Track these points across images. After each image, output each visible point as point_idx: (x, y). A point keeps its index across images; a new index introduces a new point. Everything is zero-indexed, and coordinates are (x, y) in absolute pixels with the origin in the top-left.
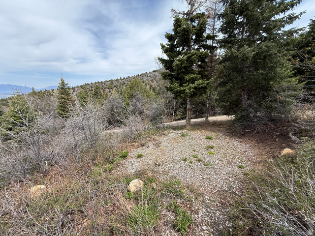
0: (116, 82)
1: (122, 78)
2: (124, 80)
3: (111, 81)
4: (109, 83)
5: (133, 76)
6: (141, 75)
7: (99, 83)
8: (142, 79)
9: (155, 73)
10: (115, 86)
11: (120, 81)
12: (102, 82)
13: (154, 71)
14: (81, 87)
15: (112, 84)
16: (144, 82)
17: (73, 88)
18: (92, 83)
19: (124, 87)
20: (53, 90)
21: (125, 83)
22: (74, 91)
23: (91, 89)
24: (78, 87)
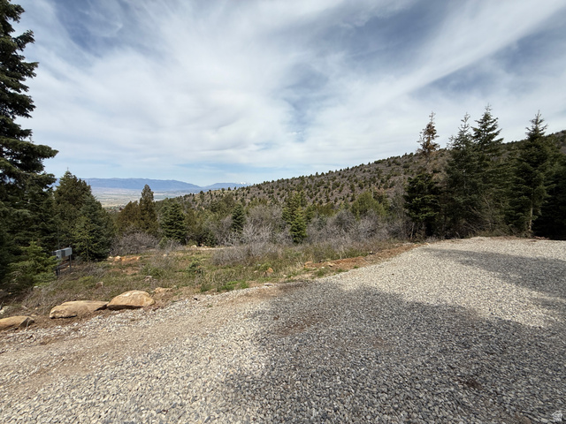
0: (309, 181)
1: (320, 174)
2: (323, 177)
3: (302, 178)
4: (300, 181)
5: (338, 170)
6: (352, 169)
7: (283, 180)
8: (354, 176)
9: (378, 165)
10: (307, 187)
11: (316, 179)
12: (287, 180)
13: (376, 163)
14: (259, 187)
15: (303, 183)
16: (356, 181)
17: (248, 188)
18: (273, 181)
19: (322, 190)
20: (223, 190)
21: (323, 183)
22: (248, 193)
23: (271, 190)
24: (254, 186)
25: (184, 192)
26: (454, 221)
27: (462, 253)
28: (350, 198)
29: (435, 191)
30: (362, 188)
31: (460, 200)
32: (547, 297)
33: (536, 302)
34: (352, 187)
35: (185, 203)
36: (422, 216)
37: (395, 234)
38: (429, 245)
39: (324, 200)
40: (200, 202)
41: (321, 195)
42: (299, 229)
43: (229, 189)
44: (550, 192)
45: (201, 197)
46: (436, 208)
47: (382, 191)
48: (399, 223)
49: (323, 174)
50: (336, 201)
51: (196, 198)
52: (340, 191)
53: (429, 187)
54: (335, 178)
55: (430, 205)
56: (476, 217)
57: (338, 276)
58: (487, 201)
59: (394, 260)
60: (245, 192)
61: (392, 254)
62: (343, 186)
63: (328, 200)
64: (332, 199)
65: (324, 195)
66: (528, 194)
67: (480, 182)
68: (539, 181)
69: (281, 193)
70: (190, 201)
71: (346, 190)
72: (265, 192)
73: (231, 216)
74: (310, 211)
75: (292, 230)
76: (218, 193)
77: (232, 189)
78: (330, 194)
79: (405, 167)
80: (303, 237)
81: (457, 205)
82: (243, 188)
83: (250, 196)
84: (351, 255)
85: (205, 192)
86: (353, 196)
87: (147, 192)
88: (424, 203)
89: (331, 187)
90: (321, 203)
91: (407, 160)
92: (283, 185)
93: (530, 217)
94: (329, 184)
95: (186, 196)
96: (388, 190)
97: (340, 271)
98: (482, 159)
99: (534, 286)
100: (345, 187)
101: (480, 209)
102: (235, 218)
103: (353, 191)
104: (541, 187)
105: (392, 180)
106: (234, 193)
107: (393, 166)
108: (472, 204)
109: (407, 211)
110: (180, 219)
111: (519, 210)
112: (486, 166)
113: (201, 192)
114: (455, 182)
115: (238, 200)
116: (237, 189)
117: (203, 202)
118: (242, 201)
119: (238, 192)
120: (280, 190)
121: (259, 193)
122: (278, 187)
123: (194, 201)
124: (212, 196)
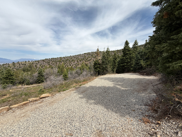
0: (63, 59)
1: (67, 56)
2: (68, 58)
3: (61, 58)
4: (60, 59)
6: (77, 55)
7: (53, 58)
8: (78, 57)
9: (85, 55)
10: (63, 61)
11: (66, 58)
12: (55, 58)
13: (84, 54)
14: (43, 60)
15: (61, 59)
16: (79, 59)
17: (38, 61)
18: (49, 59)
19: (68, 62)
20: (26, 62)
21: (68, 59)
22: (39, 63)
23: (49, 62)
24: (41, 60)
26: (103, 71)
27: (105, 78)
28: (77, 65)
29: (99, 64)
30: (80, 61)
31: (104, 66)
32: (114, 83)
33: (113, 84)
34: (78, 61)
36: (97, 70)
37: (92, 75)
38: (99, 77)
39: (69, 65)
41: (68, 64)
43: (29, 61)
44: (118, 65)
45: (13, 65)
46: (100, 68)
47: (87, 63)
48: (92, 72)
49: (68, 56)
50: (73, 66)
51: (10, 65)
52: (74, 62)
53: (98, 63)
54: (72, 58)
55: (99, 67)
56: (107, 70)
57: (85, 85)
58: (109, 67)
59: (94, 81)
60: (37, 63)
61: (93, 80)
62: (75, 61)
63: (70, 65)
64: (72, 65)
65: (69, 64)
66: (114, 65)
67: (107, 62)
68: (116, 63)
69: (53, 63)
71: (76, 62)
72: (46, 63)
74: (67, 70)
75: (63, 76)
76: (23, 63)
77: (30, 61)
78: (71, 63)
79: (92, 55)
80: (67, 78)
81: (104, 67)
82: (36, 61)
83: (39, 64)
84: (84, 81)
85: (16, 63)
86: (78, 64)
88: (97, 67)
89: (71, 61)
90: (68, 66)
91: (92, 53)
92: (54, 60)
93: (115, 70)
94: (70, 60)
95: (4, 64)
96: (88, 62)
97: (84, 84)
98: (107, 57)
99: (113, 82)
100: (76, 61)
101: (108, 68)
102: (39, 73)
103: (78, 62)
104: (116, 64)
105: (89, 59)
106: (32, 63)
107: (89, 55)
108: (106, 67)
109: (94, 69)
111: (113, 68)
112: (108, 59)
113: (13, 63)
114: (103, 62)
115: (34, 66)
116: (33, 61)
117: (14, 67)
118: (36, 66)
119: (34, 63)
120: (52, 62)
121: (43, 63)
122: (51, 61)
123: (9, 67)
124: (19, 64)
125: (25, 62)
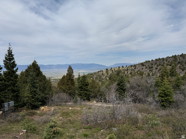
0: (181, 58)
3: (175, 57)
4: (172, 59)
7: (159, 59)
10: (179, 63)
12: (163, 59)
14: (142, 64)
15: (175, 60)
17: (135, 66)
18: (152, 60)
20: (120, 67)
22: (135, 68)
23: (151, 66)
24: (139, 64)
25: (98, 69)
35: (98, 76)
40: (106, 75)
42: (166, 95)
43: (123, 67)
45: (106, 72)
51: (104, 72)
60: (133, 68)
69: (159, 68)
70: (101, 75)
72: (146, 68)
73: (116, 83)
76: (116, 69)
77: (125, 66)
82: (132, 66)
85: (109, 69)
87: (70, 70)
92: (159, 62)
95: (99, 72)
102: (118, 85)
106: (126, 69)
110: (87, 85)
113: (107, 69)
115: (129, 73)
116: (127, 67)
117: (107, 75)
118: (131, 74)
119: (128, 69)
120: (158, 66)
121: (142, 69)
122: (156, 64)
123: (103, 74)
124: (112, 71)
125: (118, 68)
